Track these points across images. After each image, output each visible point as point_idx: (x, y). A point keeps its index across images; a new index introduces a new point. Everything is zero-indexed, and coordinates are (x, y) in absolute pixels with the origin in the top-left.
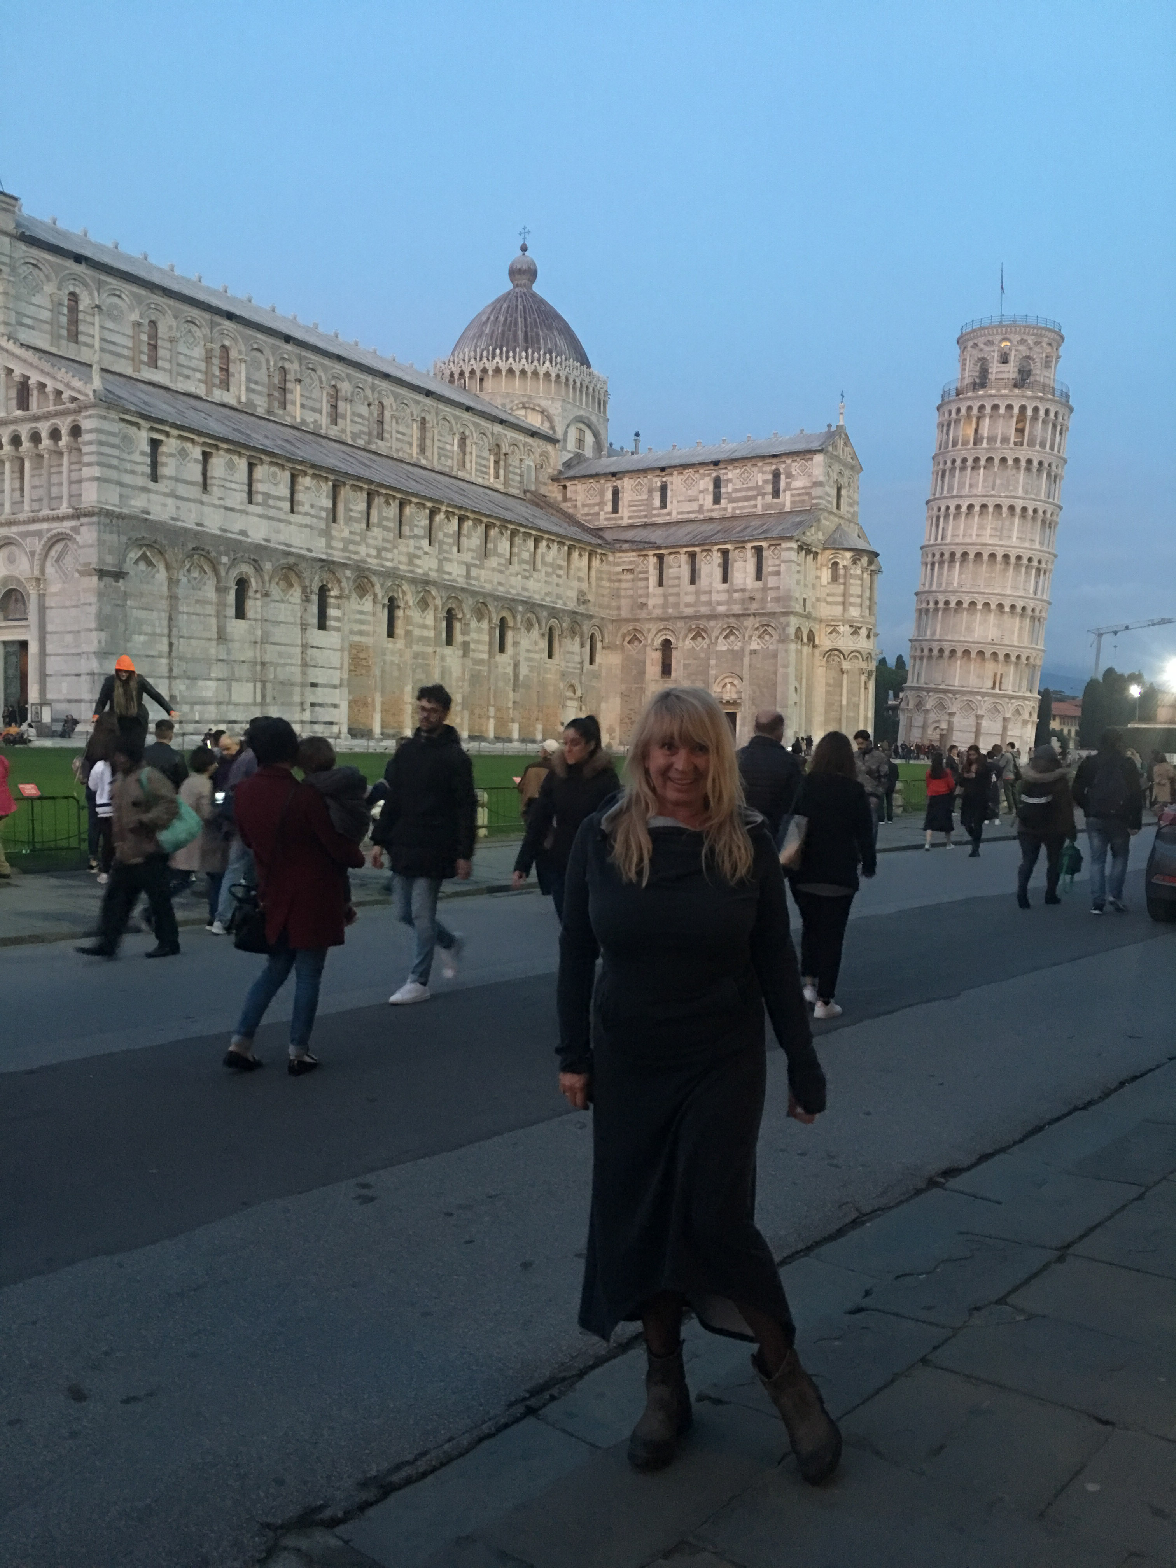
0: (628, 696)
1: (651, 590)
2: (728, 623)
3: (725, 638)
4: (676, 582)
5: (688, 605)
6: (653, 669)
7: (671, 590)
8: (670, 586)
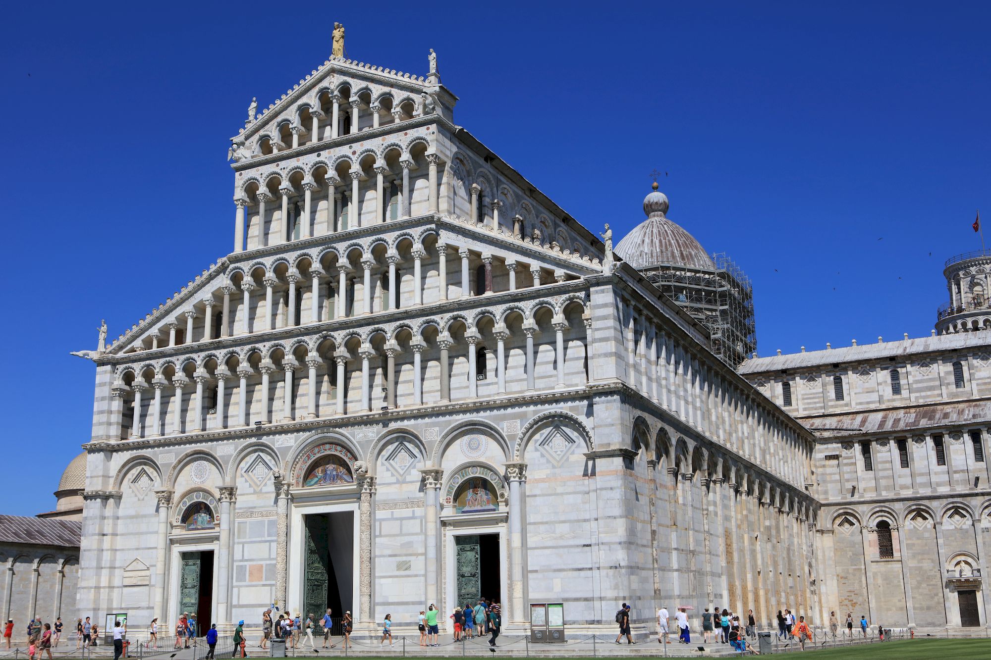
0: (846, 578)
1: (859, 473)
2: (953, 503)
3: (950, 517)
4: (888, 465)
5: (903, 487)
6: (872, 550)
7: (881, 474)
8: (880, 470)
